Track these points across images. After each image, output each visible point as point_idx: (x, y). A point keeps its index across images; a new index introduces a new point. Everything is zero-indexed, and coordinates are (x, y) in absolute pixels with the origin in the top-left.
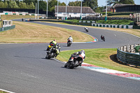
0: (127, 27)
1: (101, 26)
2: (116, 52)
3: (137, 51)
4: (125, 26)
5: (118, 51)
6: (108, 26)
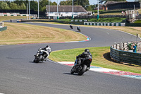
5: (111, 49)
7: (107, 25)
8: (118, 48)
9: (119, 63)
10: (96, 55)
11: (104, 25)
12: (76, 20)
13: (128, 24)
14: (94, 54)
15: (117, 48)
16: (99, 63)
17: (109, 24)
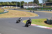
0: (50, 11)
1: (40, 10)
2: (46, 20)
8: (50, 19)
9: (50, 24)
10: (41, 22)
11: (44, 11)
12: (34, 9)
16: (42, 24)
17: (46, 10)
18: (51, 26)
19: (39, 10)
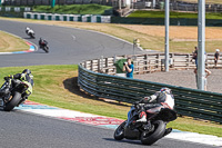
0: (99, 20)
1: (43, 18)
2: (75, 73)
3: (120, 70)
4: (94, 19)
5: (80, 69)
6: (58, 19)
7: (72, 19)
8: (95, 67)
9: (96, 98)
10: (48, 82)
11: (65, 19)
12: (8, 8)
13: (116, 18)
14: (44, 79)
15: (92, 67)
16: (53, 98)
17: (76, 17)
18: (102, 109)
19: (36, 17)
